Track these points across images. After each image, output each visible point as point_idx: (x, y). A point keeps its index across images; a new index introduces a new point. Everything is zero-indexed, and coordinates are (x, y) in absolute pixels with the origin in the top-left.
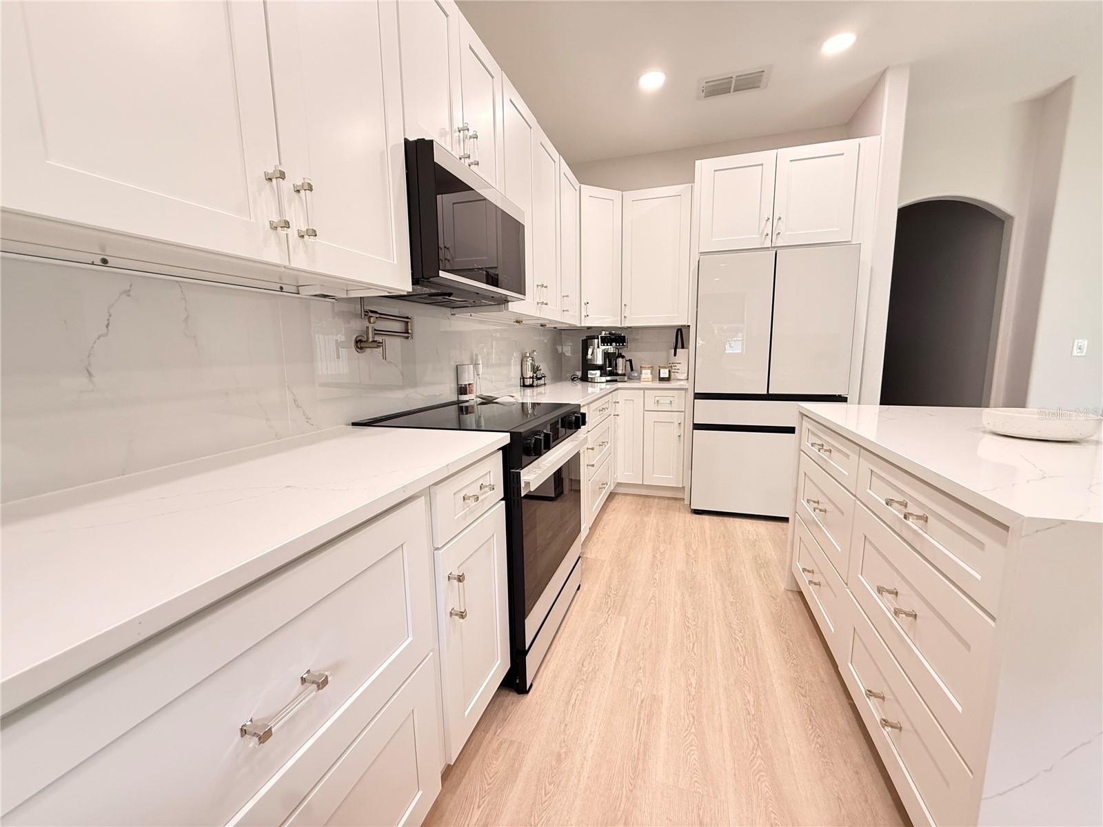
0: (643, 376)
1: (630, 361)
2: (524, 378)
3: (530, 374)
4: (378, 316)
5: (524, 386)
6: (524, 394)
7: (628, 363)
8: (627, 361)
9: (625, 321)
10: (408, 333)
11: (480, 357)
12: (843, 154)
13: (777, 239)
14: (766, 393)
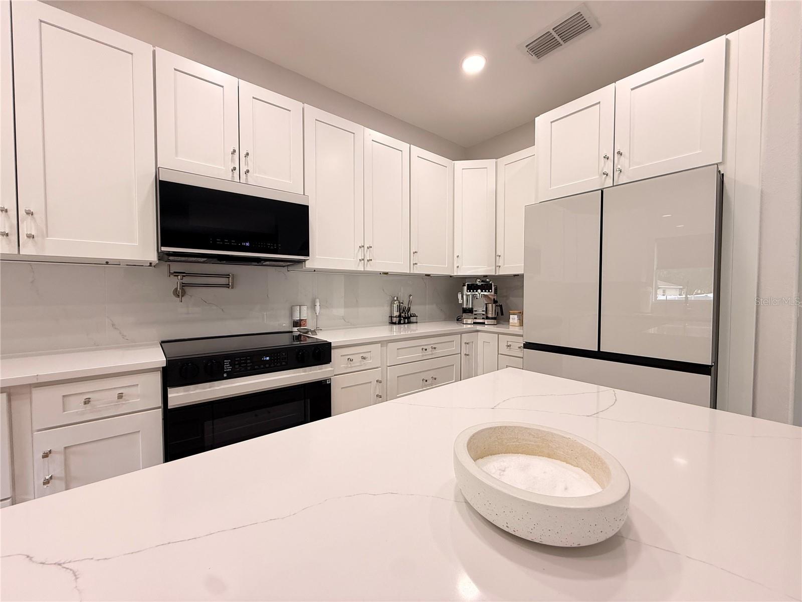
0: (511, 321)
1: (501, 306)
2: (391, 317)
3: (396, 314)
4: (185, 275)
5: (392, 323)
6: (391, 329)
7: (499, 307)
8: (498, 306)
9: (499, 269)
10: (229, 285)
11: (318, 300)
12: (702, 61)
13: (619, 177)
14: (597, 350)
